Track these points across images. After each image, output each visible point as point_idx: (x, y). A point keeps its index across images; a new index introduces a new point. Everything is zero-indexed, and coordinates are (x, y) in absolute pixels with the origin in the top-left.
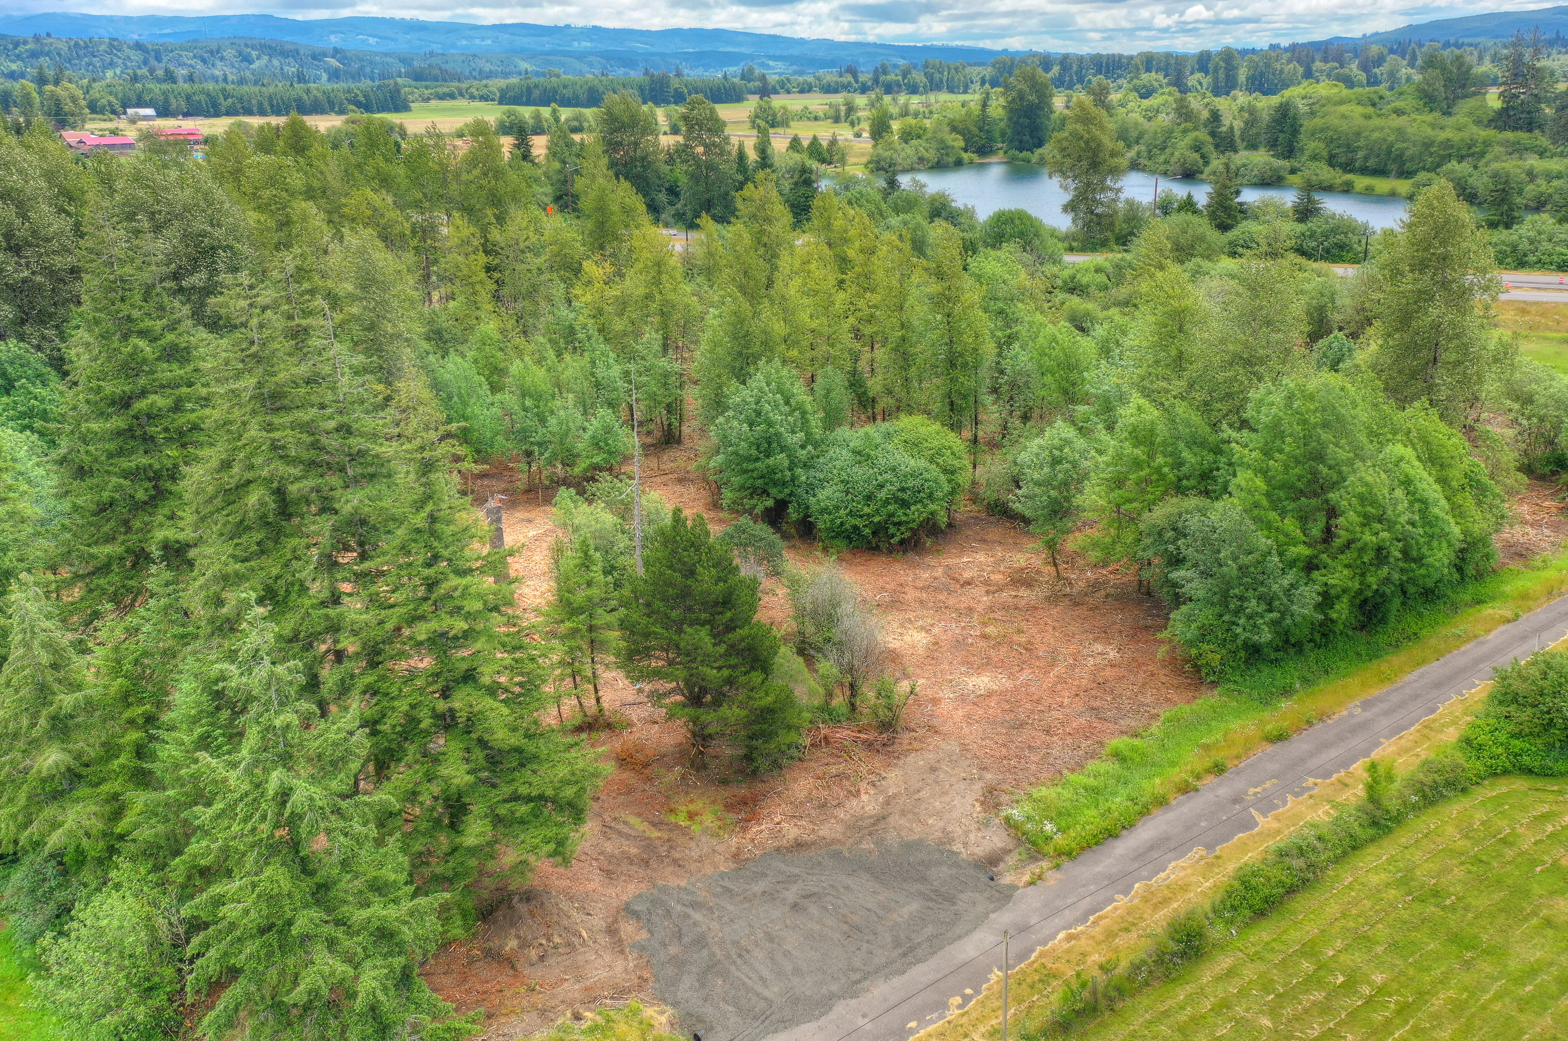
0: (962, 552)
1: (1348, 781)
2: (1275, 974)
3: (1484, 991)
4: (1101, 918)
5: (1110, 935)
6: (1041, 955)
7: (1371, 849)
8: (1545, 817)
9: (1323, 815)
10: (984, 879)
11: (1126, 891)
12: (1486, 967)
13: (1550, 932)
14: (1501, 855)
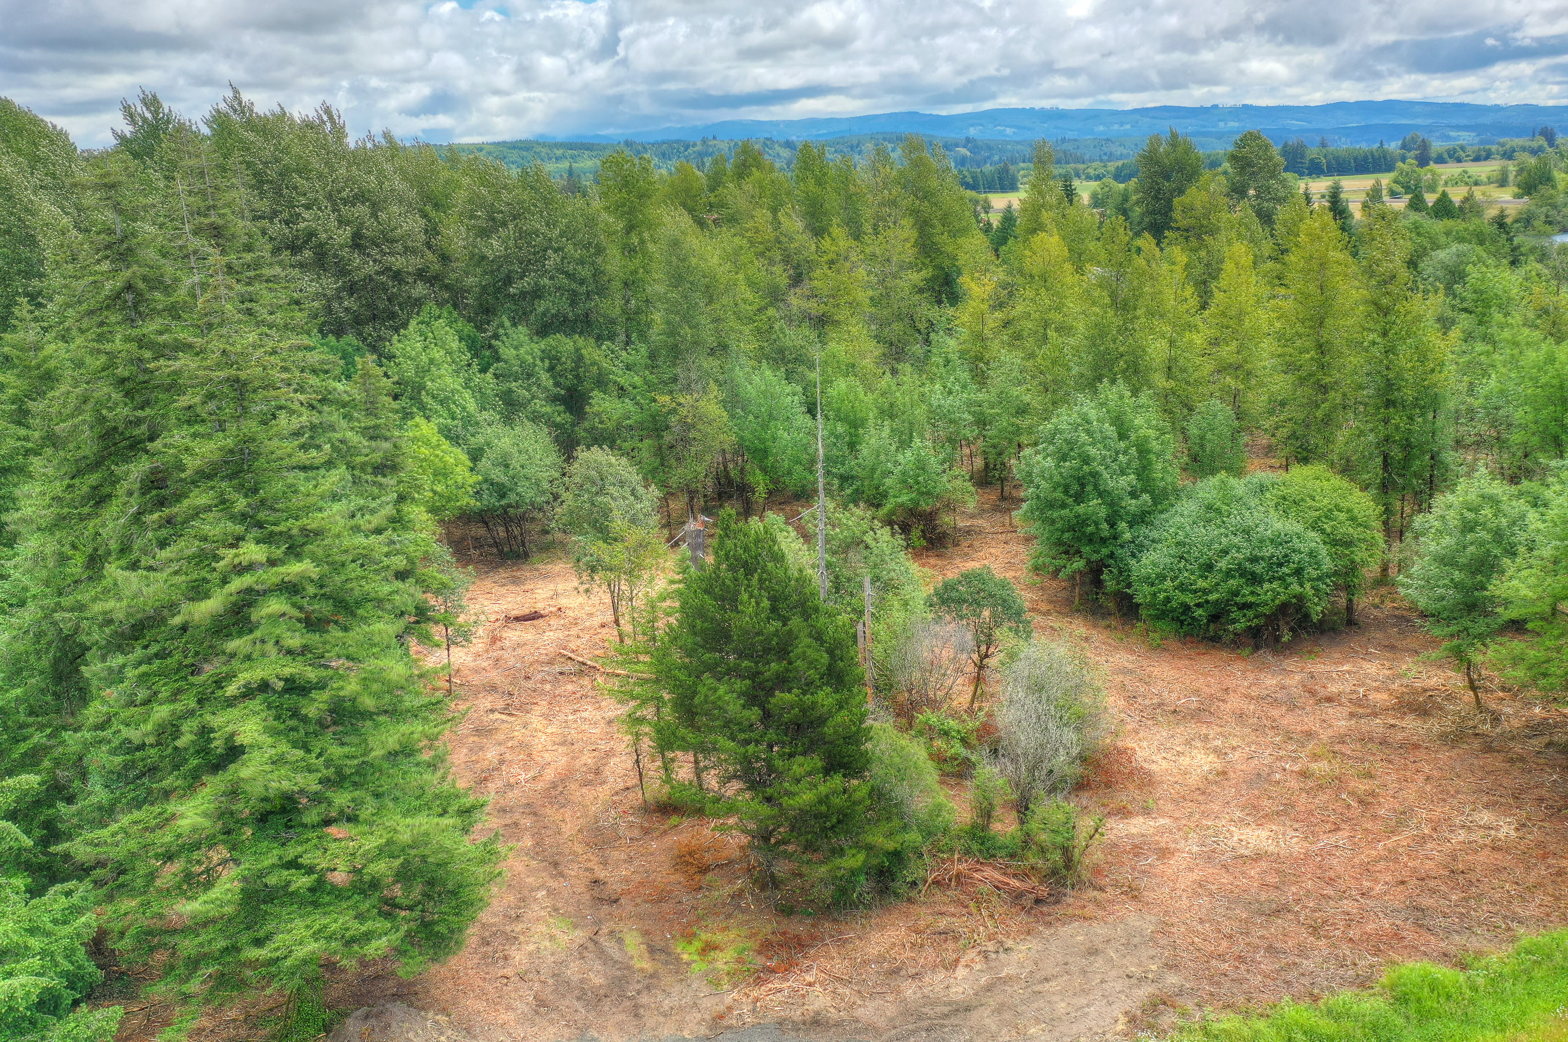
0: (1345, 660)
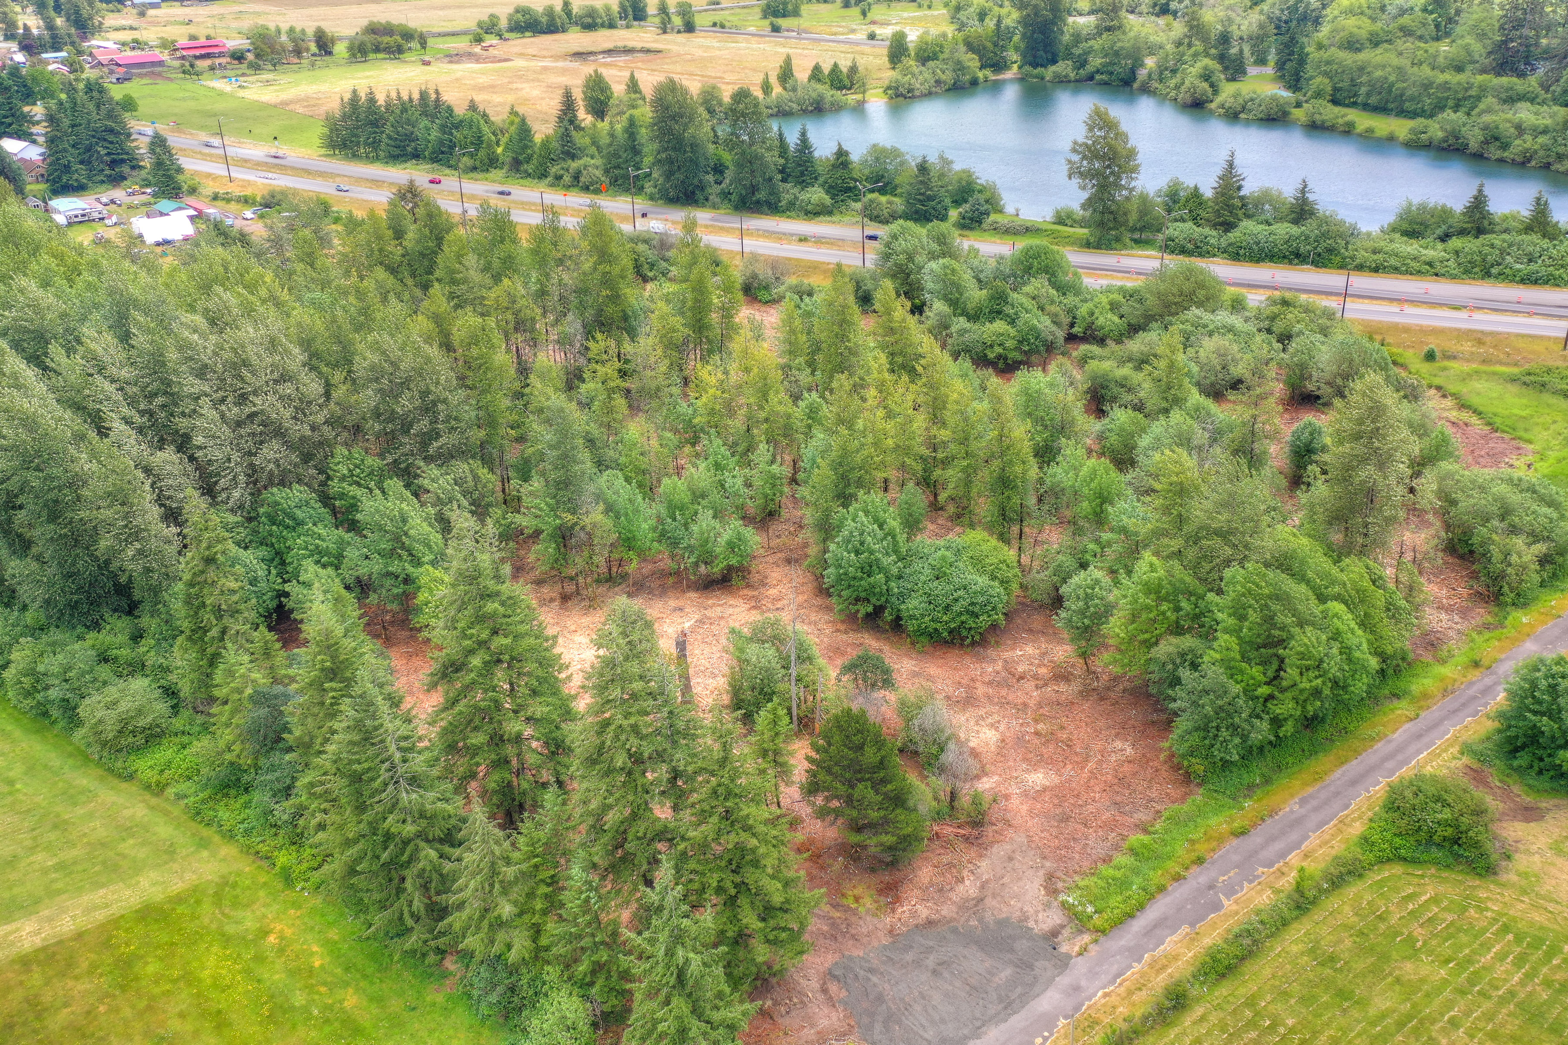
0: (1015, 643)
1: (1285, 870)
2: (1229, 1020)
3: (1352, 1031)
4: (1124, 981)
5: (1130, 993)
6: (1089, 1008)
7: (1295, 925)
8: (1409, 898)
9: (1265, 899)
10: (1050, 949)
11: (1139, 961)
12: (1355, 1013)
13: (1397, 988)
14: (1376, 929)
